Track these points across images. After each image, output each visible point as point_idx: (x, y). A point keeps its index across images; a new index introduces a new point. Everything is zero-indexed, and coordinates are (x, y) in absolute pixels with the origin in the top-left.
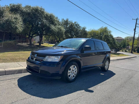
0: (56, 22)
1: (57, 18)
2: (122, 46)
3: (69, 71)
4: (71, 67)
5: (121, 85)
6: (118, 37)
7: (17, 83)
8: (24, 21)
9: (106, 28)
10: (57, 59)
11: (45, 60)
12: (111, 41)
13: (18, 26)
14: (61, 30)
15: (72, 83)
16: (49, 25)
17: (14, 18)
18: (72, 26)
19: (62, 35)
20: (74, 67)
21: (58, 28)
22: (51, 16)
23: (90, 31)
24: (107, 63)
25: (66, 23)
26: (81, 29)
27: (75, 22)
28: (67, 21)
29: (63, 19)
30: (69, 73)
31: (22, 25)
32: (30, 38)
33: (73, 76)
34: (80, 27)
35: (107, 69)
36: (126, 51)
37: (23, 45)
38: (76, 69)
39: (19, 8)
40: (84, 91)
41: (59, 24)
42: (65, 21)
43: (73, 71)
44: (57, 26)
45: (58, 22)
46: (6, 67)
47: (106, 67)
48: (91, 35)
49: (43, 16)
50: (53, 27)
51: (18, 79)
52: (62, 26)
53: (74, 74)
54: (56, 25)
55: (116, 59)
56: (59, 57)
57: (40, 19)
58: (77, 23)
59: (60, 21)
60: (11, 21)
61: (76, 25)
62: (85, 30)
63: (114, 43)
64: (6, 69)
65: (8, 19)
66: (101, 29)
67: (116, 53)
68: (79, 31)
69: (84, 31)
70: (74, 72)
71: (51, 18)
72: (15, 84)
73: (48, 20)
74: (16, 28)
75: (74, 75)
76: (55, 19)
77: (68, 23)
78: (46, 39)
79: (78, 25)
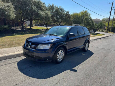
0: (43, 8)
1: (44, 3)
2: (99, 27)
3: (58, 55)
4: (59, 52)
5: (98, 64)
6: (96, 19)
7: (17, 67)
8: (16, 8)
9: (86, 12)
10: (47, 47)
11: (38, 48)
12: (91, 24)
13: (11, 14)
14: (48, 15)
15: (60, 64)
16: (38, 10)
17: (7, 6)
18: (57, 10)
19: (49, 19)
20: (61, 52)
21: (46, 13)
22: (39, 3)
23: (73, 14)
24: (87, 45)
25: (52, 7)
26: (66, 13)
27: (60, 7)
28: (53, 6)
29: (49, 5)
30: (58, 57)
31: (14, 12)
32: (22, 23)
33: (61, 59)
34: (64, 11)
35: (87, 49)
36: (102, 31)
37: (16, 29)
38: (63, 53)
40: (70, 70)
41: (46, 10)
42: (51, 6)
44: (45, 12)
45: (45, 7)
46: (6, 52)
47: (86, 48)
48: (74, 17)
49: (32, 2)
50: (41, 13)
51: (17, 62)
52: (49, 11)
53: (61, 57)
54: (43, 10)
55: (94, 39)
56: (50, 45)
57: (29, 5)
58: (61, 8)
59: (47, 6)
60: (4, 9)
61: (61, 9)
62: (69, 13)
63: (93, 25)
65: (2, 8)
66: (82, 12)
67: (94, 33)
68: (64, 14)
69: (67, 14)
70: (62, 55)
71: (39, 4)
72: (15, 67)
73: (36, 6)
74: (10, 15)
76: (43, 5)
77: (54, 8)
78: (35, 22)
79: (63, 9)
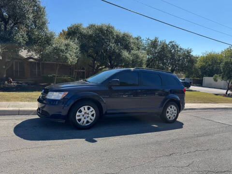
0: (132, 46)
1: (140, 38)
4: (82, 109)
13: (68, 55)
14: (138, 57)
16: (120, 50)
18: (164, 47)
20: (89, 109)
22: (123, 37)
27: (171, 42)
28: (155, 41)
29: (148, 39)
30: (79, 116)
38: (94, 112)
39: (77, 30)
42: (152, 42)
43: (86, 114)
49: (111, 37)
53: (88, 119)
58: (174, 43)
60: (59, 49)
61: (173, 46)
62: (191, 54)
64: (21, 109)
65: (56, 47)
75: (90, 120)
76: (132, 41)
77: (157, 45)
79: (177, 46)
